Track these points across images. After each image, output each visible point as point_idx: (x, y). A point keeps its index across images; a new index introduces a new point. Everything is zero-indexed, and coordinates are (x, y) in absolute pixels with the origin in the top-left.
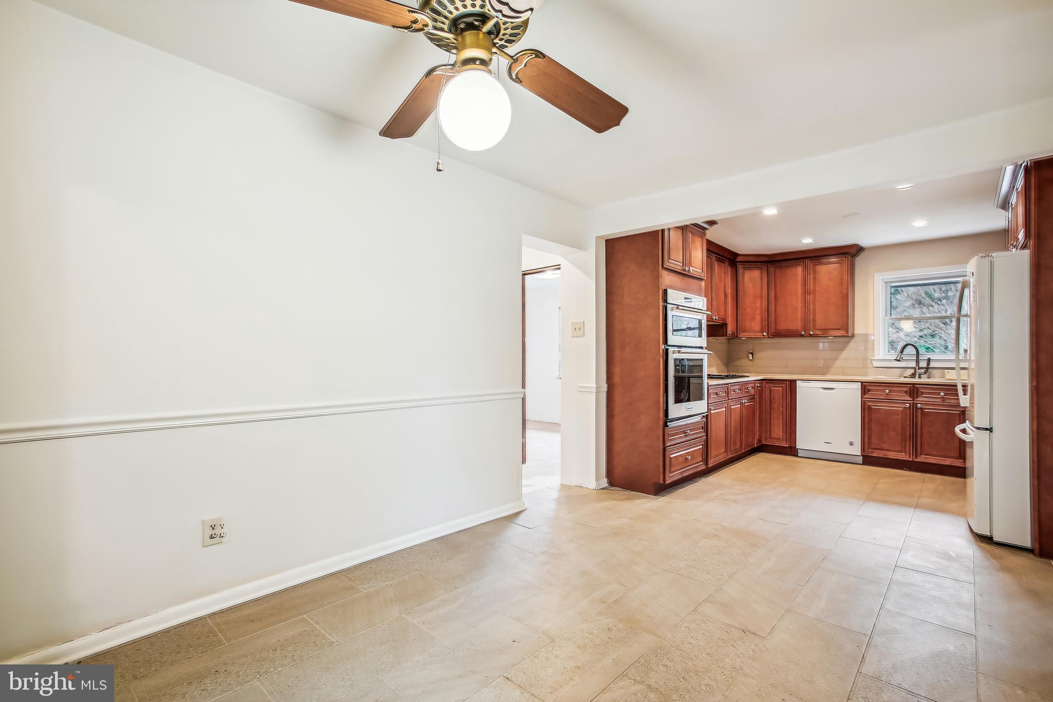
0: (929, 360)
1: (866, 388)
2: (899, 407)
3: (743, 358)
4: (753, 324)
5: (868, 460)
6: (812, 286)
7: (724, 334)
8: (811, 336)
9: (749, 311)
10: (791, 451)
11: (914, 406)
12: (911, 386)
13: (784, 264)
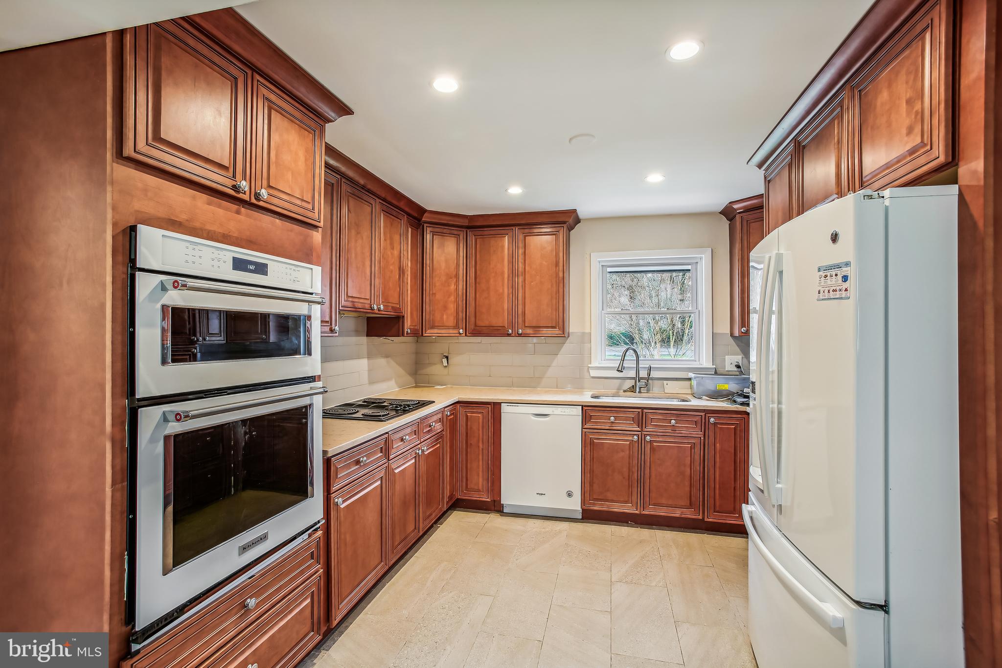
0: (650, 369)
1: (588, 412)
2: (623, 441)
3: (435, 364)
4: (445, 317)
5: (589, 516)
6: (521, 265)
7: (399, 333)
8: (520, 335)
9: (439, 296)
10: (495, 506)
11: (642, 439)
12: (640, 410)
13: (487, 231)
